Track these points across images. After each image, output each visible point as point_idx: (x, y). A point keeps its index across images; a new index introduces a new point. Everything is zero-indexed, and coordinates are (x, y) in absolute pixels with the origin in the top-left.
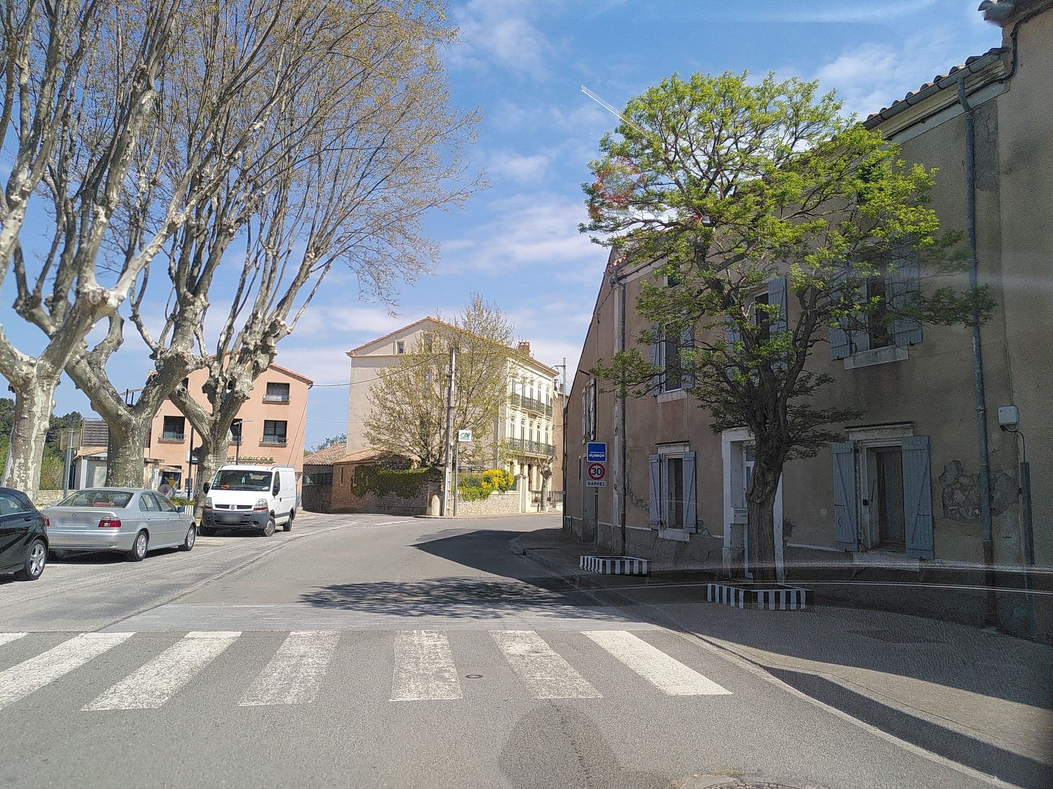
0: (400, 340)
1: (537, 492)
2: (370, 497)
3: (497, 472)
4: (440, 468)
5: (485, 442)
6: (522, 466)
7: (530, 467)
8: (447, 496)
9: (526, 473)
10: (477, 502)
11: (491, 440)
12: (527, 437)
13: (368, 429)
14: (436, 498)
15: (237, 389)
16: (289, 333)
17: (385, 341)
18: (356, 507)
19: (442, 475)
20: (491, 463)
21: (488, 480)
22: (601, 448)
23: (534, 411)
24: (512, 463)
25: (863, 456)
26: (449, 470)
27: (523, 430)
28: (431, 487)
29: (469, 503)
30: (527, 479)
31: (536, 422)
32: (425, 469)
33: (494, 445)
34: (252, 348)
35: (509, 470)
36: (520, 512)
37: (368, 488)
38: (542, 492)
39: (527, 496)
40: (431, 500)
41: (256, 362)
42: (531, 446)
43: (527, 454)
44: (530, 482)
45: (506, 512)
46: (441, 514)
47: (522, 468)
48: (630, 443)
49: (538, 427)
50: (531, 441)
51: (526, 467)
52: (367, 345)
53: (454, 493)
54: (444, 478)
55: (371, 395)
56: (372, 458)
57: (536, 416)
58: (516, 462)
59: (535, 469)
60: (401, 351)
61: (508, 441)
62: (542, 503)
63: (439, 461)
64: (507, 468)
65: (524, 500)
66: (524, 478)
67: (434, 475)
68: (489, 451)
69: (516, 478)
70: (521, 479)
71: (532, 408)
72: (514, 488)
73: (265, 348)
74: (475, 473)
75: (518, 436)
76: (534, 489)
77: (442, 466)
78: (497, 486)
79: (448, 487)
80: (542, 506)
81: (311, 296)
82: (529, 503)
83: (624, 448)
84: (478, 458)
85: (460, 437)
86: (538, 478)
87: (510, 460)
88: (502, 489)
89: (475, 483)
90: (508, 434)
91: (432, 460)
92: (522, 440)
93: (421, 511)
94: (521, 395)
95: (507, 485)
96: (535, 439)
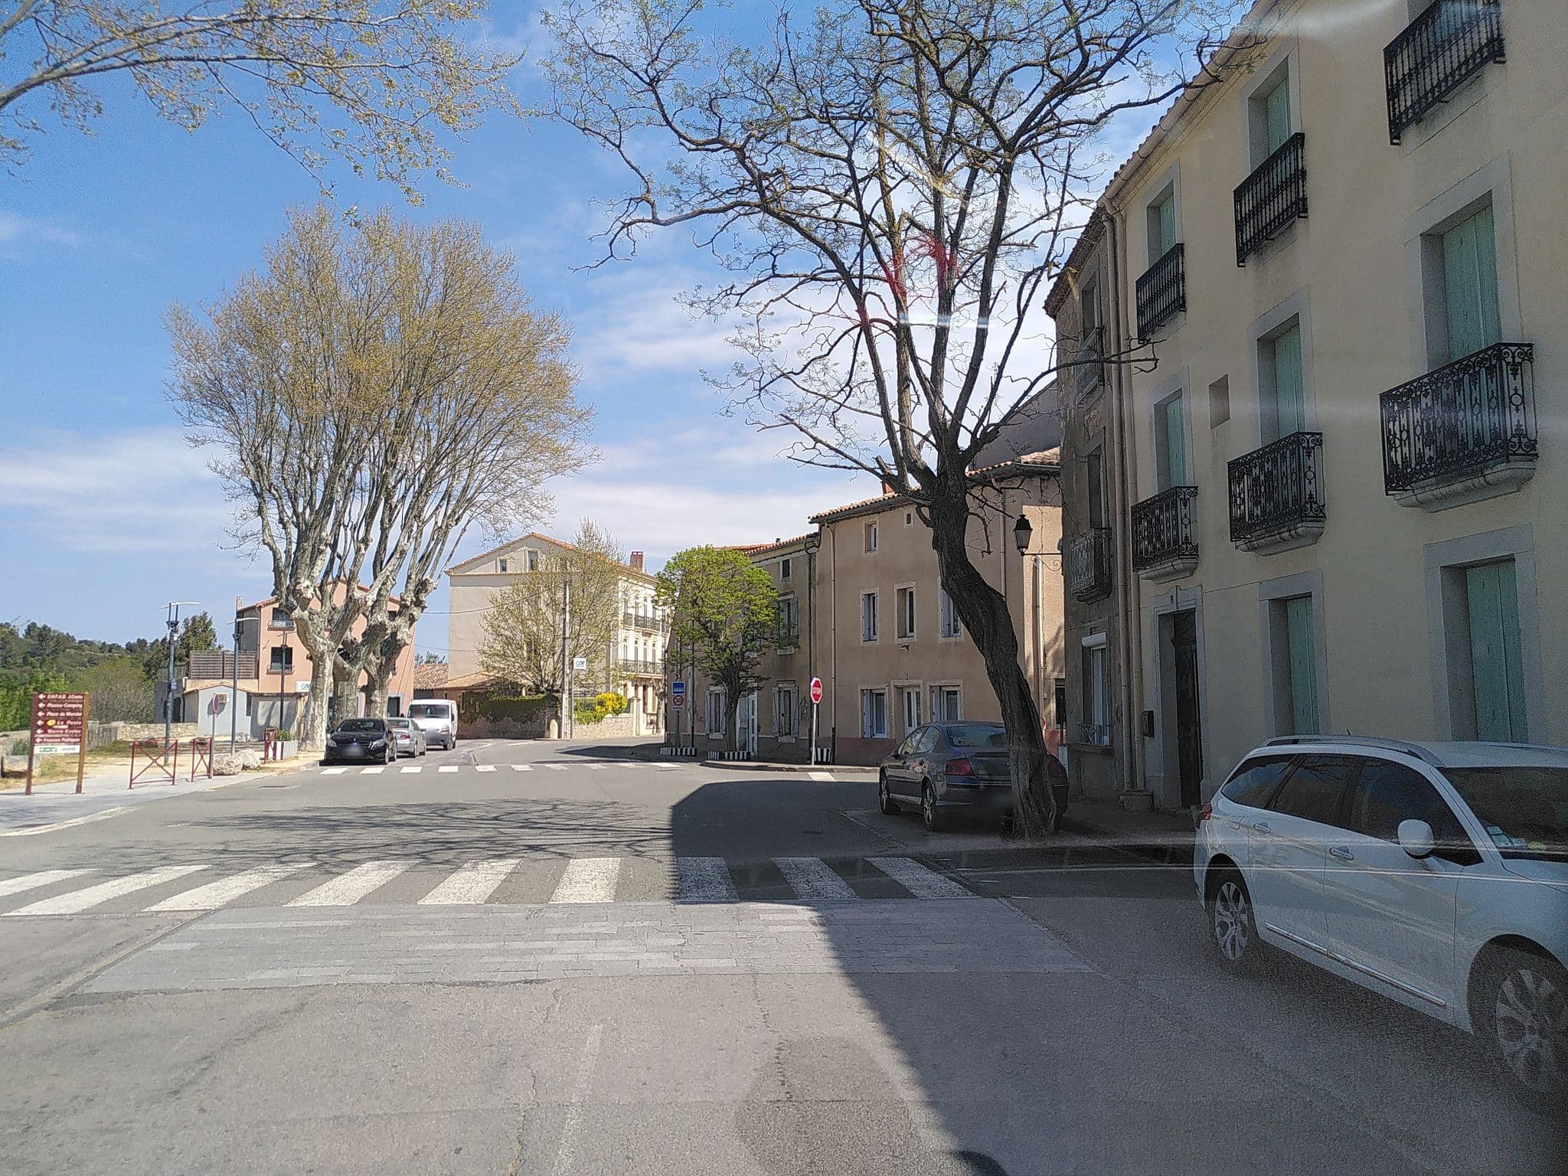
0: (502, 558)
1: (651, 714)
2: (481, 723)
3: (610, 696)
4: (556, 695)
5: (598, 666)
6: (636, 687)
7: (645, 688)
8: (565, 720)
9: (640, 695)
10: (592, 725)
11: (603, 664)
12: (641, 658)
13: (483, 658)
14: (554, 723)
15: (399, 637)
16: (435, 589)
17: (486, 558)
18: (465, 734)
19: (559, 701)
20: (604, 687)
21: (601, 703)
22: (681, 685)
23: (648, 630)
24: (625, 685)
25: (782, 694)
26: (565, 696)
27: (636, 650)
28: (548, 712)
29: (584, 727)
30: (641, 702)
31: (650, 641)
32: (542, 696)
33: (607, 669)
34: (408, 603)
35: (622, 694)
36: (634, 735)
37: (478, 714)
38: (657, 715)
39: (641, 719)
40: (549, 724)
41: (411, 614)
42: (645, 666)
43: (642, 675)
44: (645, 704)
45: (619, 735)
46: (559, 737)
47: (636, 689)
48: (696, 683)
49: (654, 645)
50: (645, 662)
51: (641, 689)
52: (467, 563)
53: (571, 718)
54: (561, 704)
55: (484, 623)
56: (484, 683)
57: (650, 634)
58: (629, 684)
59: (650, 690)
60: (504, 569)
61: (621, 663)
62: (657, 725)
63: (553, 686)
64: (620, 692)
65: (638, 724)
66: (638, 700)
67: (551, 700)
68: (602, 675)
69: (630, 701)
70: (635, 701)
71: (645, 626)
72: (628, 710)
73: (418, 603)
74: (588, 698)
75: (631, 657)
76: (650, 711)
77: (558, 691)
78: (610, 709)
79: (565, 712)
80: (657, 728)
81: (451, 555)
82: (643, 725)
83: (693, 685)
84: (590, 681)
85: (575, 665)
86: (654, 699)
87: (623, 682)
88: (616, 712)
89: (589, 707)
90: (621, 656)
91: (546, 686)
92: (636, 661)
93: (540, 734)
94: (634, 614)
95: (622, 708)
96: (650, 659)
